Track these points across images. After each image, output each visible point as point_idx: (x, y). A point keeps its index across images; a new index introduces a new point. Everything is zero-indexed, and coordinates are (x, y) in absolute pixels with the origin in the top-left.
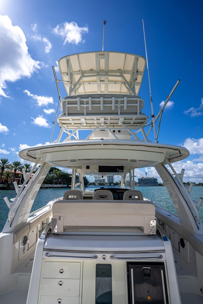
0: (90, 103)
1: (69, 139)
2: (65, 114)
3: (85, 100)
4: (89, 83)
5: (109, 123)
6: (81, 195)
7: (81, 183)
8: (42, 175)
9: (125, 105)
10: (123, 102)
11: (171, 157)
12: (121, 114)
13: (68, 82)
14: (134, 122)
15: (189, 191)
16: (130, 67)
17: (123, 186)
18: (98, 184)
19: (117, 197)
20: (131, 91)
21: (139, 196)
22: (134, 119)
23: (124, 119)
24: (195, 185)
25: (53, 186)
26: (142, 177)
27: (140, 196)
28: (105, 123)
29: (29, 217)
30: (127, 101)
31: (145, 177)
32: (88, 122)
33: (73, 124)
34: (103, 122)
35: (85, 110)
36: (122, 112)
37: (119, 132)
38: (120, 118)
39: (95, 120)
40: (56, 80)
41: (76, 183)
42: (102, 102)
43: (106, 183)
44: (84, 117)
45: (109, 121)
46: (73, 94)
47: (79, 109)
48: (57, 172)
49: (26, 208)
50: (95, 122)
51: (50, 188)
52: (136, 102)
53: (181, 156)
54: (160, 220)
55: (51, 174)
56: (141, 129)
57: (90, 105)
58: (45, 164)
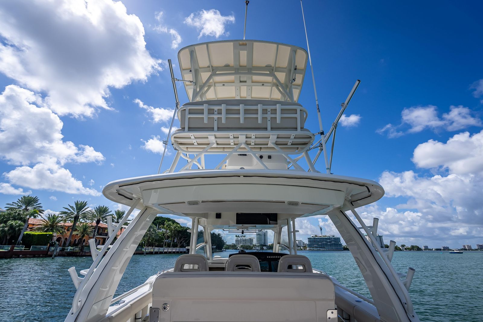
0: (224, 112)
1: (190, 167)
2: (183, 129)
3: (216, 108)
4: (224, 85)
5: (253, 144)
6: (206, 264)
7: (206, 243)
8: (142, 229)
9: (278, 116)
10: (274, 111)
11: (355, 199)
12: (272, 129)
13: (191, 82)
14: (293, 143)
15: (390, 256)
16: (284, 62)
17: (277, 249)
18: (241, 247)
19: (268, 267)
20: (287, 97)
21: (304, 266)
22: (292, 137)
23: (277, 138)
24: (406, 249)
25: (161, 250)
26: (314, 236)
27: (306, 266)
28: (248, 144)
29: (111, 306)
30: (281, 110)
31: (319, 235)
32: (220, 141)
33: (196, 145)
34: (244, 141)
35: (216, 123)
36: (274, 126)
37: (269, 158)
38: (271, 136)
39: (231, 139)
40: (173, 80)
41: (198, 242)
42: (242, 112)
43: (254, 245)
44: (214, 134)
45: (253, 141)
46: (198, 99)
47: (206, 121)
48: (170, 225)
49: (107, 289)
50: (231, 141)
51: (156, 253)
52: (295, 112)
53: (370, 196)
54: (343, 310)
55: (161, 230)
56: (303, 154)
57: (223, 116)
58: (146, 209)
